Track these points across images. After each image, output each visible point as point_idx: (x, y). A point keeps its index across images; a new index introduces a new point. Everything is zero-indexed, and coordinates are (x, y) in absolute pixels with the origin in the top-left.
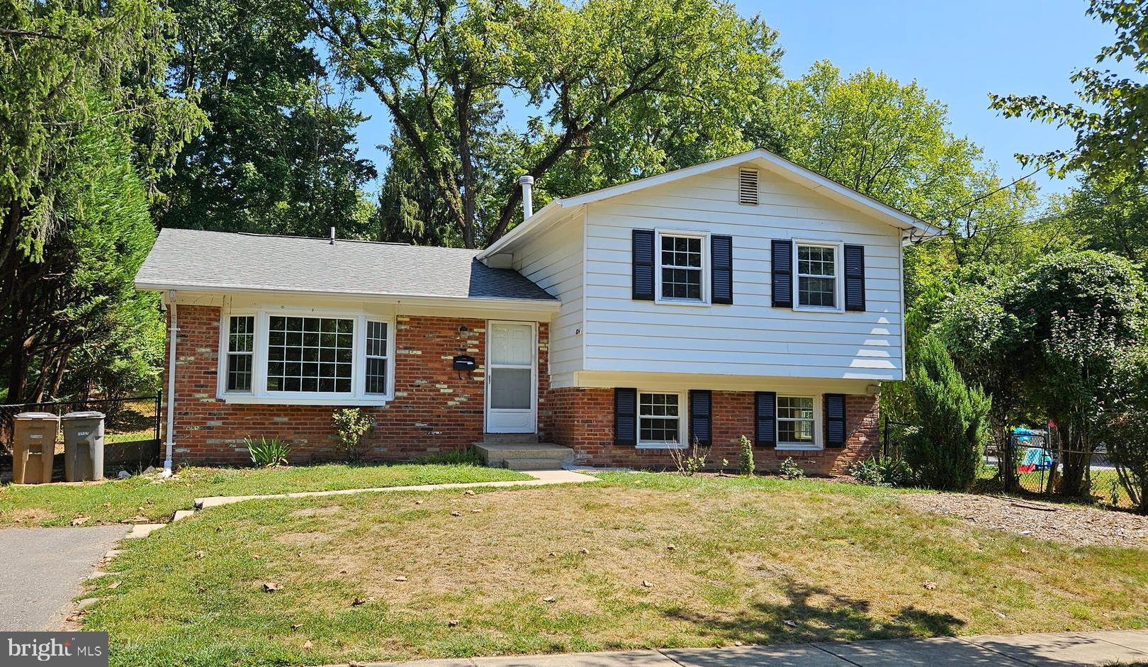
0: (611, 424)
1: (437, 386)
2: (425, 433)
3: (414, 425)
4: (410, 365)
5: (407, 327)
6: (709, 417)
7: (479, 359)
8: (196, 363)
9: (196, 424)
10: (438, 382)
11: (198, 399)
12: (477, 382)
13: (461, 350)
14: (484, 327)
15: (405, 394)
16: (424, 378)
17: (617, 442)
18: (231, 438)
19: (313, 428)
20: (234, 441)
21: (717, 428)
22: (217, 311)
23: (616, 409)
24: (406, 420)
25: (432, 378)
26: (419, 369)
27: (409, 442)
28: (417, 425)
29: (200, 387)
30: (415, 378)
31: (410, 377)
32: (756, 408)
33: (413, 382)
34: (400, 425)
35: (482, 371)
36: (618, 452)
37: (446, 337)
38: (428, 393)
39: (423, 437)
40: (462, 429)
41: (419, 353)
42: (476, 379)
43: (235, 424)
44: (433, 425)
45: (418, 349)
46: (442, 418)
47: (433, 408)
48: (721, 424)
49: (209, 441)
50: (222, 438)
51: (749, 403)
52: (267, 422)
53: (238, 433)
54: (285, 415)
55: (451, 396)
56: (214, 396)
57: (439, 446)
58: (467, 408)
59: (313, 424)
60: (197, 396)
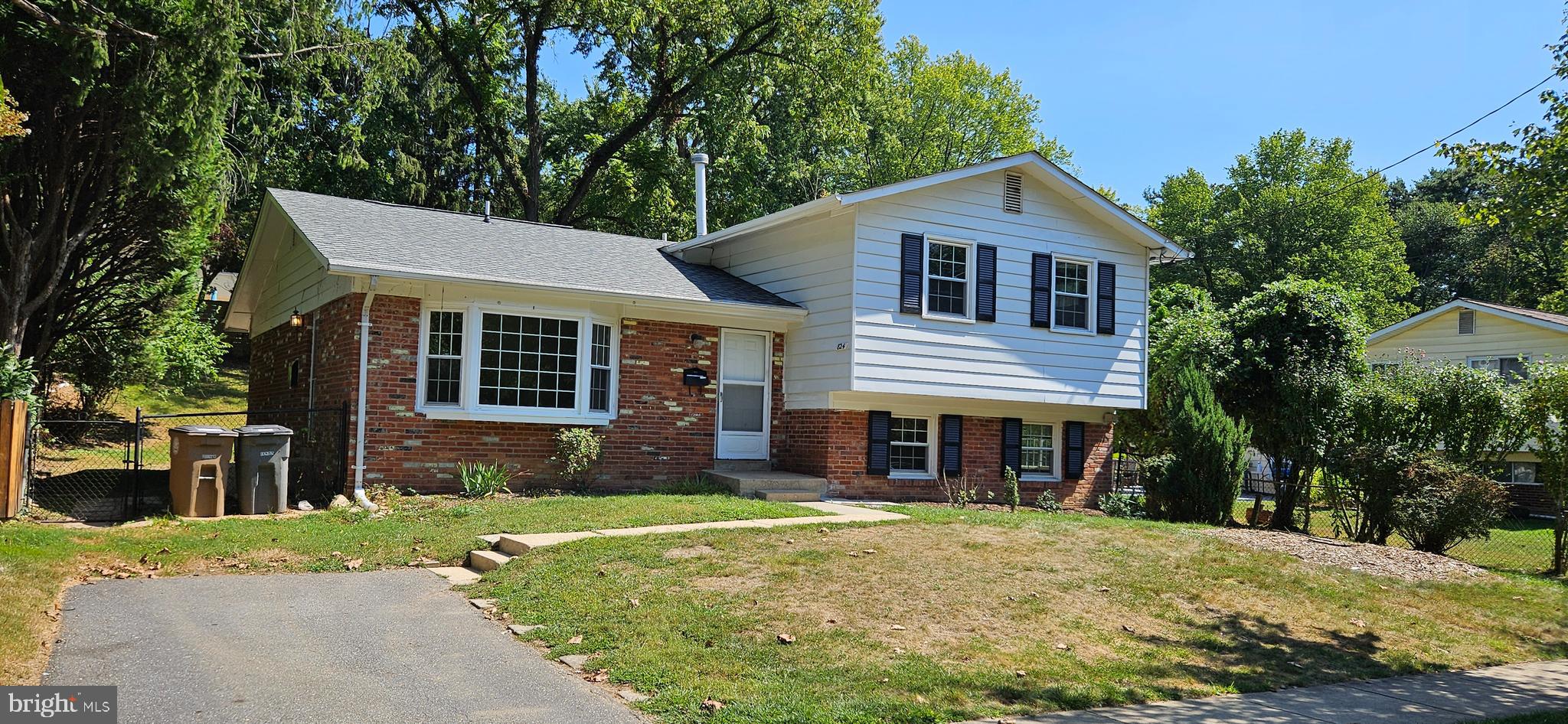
0: (864, 451)
1: (666, 403)
2: (650, 459)
3: (640, 448)
4: (637, 377)
5: (634, 332)
6: (959, 445)
7: (712, 373)
8: (391, 368)
9: (391, 443)
10: (667, 399)
11: (393, 413)
12: (708, 400)
13: (692, 362)
14: (716, 336)
15: (631, 412)
16: (653, 393)
17: (871, 471)
18: (431, 461)
19: (527, 451)
20: (436, 465)
21: (966, 457)
22: (416, 303)
23: (870, 434)
24: (631, 443)
25: (660, 393)
26: (646, 383)
27: (634, 468)
28: (644, 448)
29: (395, 398)
30: (643, 393)
31: (637, 392)
32: (1004, 436)
33: (640, 398)
34: (624, 448)
35: (714, 387)
36: (871, 483)
37: (676, 346)
38: (656, 411)
39: (649, 463)
40: (692, 454)
41: (647, 363)
42: (707, 396)
43: (437, 444)
44: (661, 449)
45: (646, 360)
46: (670, 441)
47: (661, 428)
48: (970, 453)
49: (407, 465)
50: (422, 461)
51: (996, 430)
52: (474, 442)
53: (440, 454)
54: (496, 434)
55: (681, 416)
56: (412, 410)
57: (666, 474)
58: (698, 429)
59: (528, 445)
60: (392, 408)
